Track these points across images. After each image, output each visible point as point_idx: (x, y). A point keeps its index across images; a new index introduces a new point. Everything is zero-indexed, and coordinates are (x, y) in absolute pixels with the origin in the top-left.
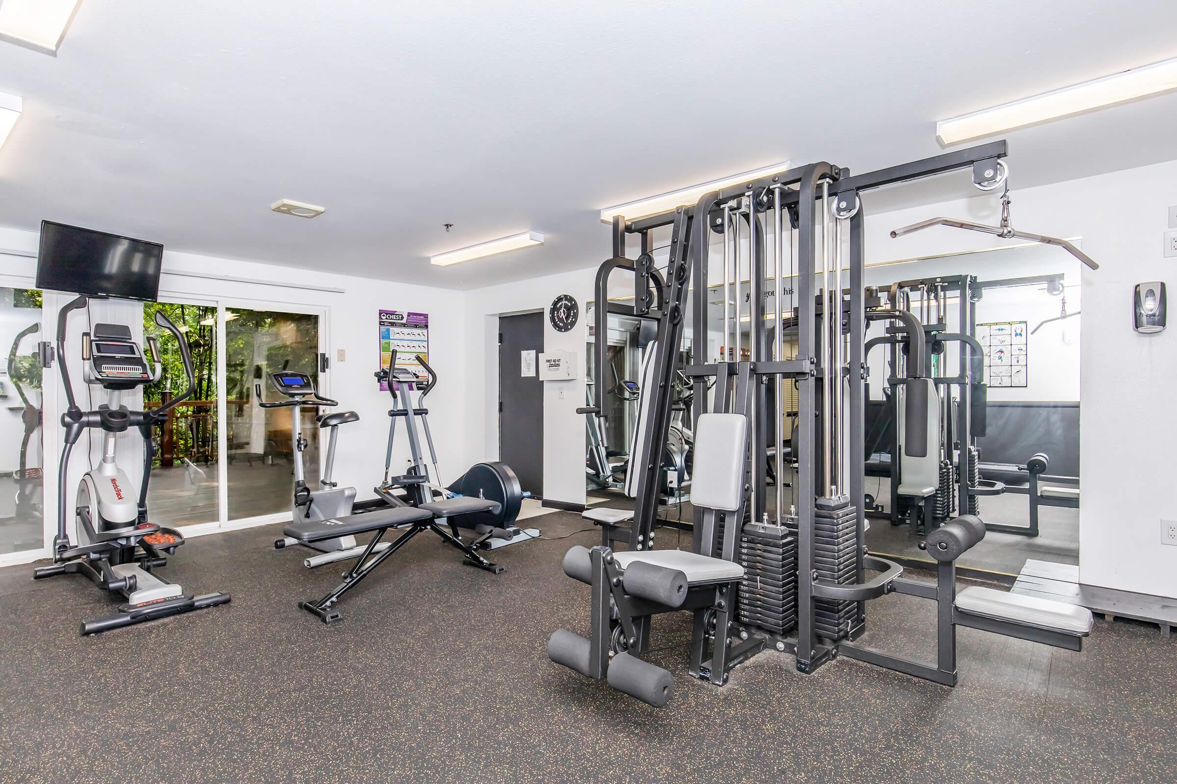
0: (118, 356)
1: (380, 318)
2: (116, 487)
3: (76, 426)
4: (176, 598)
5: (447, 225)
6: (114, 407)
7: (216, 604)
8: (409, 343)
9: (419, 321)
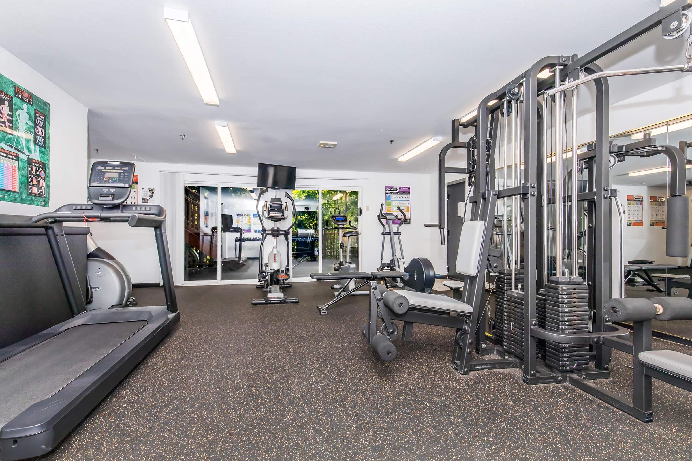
0: (276, 209)
1: (386, 190)
2: (275, 257)
3: (265, 234)
4: (280, 298)
5: (391, 141)
6: (276, 228)
7: (294, 302)
8: (400, 202)
9: (405, 191)
